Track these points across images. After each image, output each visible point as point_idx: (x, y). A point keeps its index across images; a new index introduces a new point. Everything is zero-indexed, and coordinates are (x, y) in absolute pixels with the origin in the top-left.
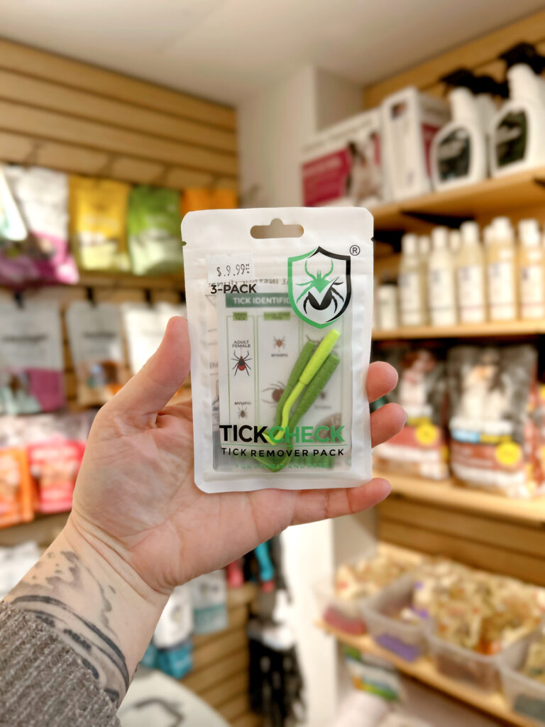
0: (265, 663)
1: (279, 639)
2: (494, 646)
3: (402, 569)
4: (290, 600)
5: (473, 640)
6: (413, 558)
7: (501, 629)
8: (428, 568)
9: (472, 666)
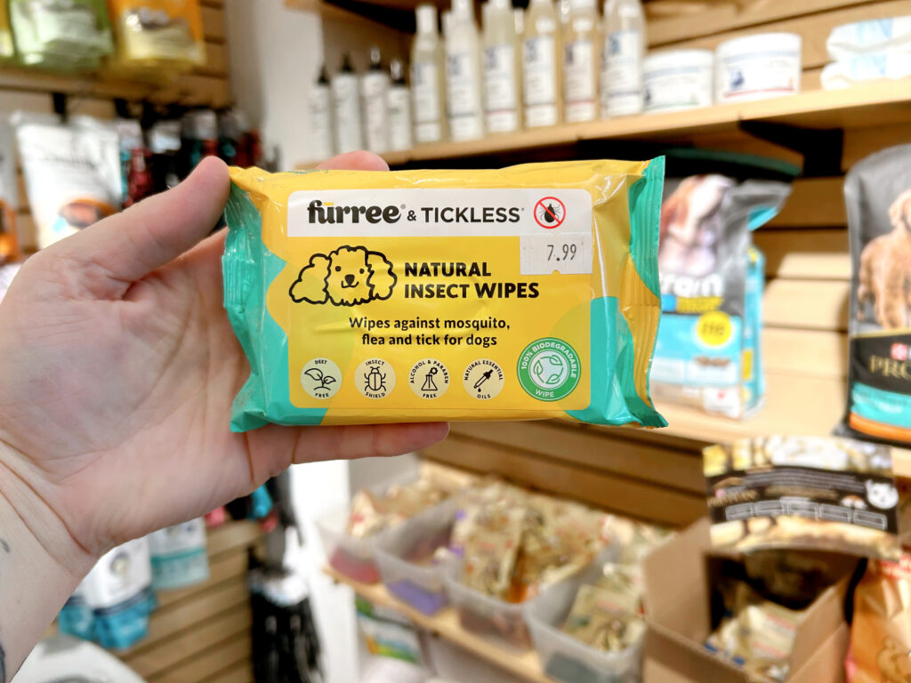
0: (272, 624)
1: (287, 592)
2: (530, 591)
3: (445, 495)
4: (301, 541)
5: (503, 583)
6: (461, 480)
7: (542, 568)
8: (474, 493)
9: (499, 619)
